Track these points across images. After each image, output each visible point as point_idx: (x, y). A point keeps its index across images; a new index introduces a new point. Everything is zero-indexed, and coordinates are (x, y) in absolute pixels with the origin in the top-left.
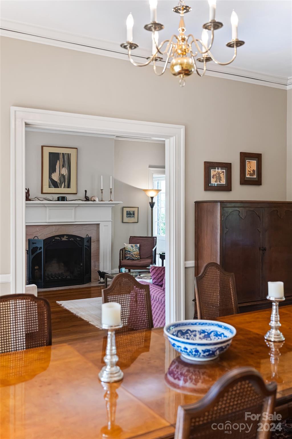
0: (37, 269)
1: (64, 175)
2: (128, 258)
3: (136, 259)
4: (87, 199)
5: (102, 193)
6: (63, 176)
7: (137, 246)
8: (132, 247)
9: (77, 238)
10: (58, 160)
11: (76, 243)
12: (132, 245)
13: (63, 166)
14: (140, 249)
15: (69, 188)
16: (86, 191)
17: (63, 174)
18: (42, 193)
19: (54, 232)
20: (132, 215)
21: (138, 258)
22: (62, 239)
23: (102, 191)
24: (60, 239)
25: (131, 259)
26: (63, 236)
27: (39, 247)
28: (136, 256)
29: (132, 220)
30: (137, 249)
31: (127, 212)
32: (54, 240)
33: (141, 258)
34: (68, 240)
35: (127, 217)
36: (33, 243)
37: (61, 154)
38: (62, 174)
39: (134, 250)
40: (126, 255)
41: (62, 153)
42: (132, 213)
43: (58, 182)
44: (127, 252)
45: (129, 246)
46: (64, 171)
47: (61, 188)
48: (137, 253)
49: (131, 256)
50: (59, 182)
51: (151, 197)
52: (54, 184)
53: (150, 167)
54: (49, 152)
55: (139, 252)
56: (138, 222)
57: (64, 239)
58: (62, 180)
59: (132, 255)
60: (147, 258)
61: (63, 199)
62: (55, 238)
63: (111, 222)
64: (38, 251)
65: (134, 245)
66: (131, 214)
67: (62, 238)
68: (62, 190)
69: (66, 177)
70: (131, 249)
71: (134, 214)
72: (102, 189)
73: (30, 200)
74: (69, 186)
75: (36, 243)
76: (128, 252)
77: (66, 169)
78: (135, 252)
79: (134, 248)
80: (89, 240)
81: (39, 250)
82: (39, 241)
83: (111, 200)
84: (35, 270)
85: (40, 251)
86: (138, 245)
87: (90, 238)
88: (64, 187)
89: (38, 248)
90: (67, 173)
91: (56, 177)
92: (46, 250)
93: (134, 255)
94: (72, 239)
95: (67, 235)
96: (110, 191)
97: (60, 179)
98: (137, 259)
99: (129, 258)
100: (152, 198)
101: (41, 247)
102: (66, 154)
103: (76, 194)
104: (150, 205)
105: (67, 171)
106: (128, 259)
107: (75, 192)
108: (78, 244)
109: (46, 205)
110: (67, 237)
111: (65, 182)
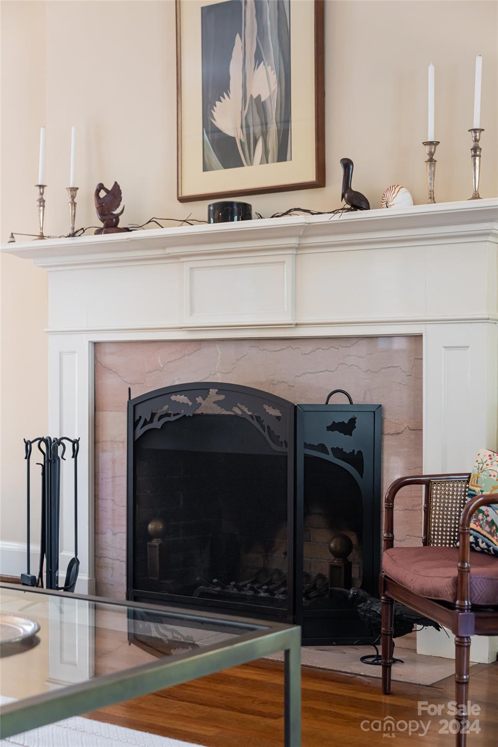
0: (156, 535)
1: (263, 100)
5: (432, 161)
6: (260, 105)
9: (266, 407)
10: (237, 37)
11: (261, 430)
13: (259, 58)
15: (285, 160)
16: (347, 164)
17: (259, 97)
22: (199, 405)
24: (190, 404)
32: (166, 407)
37: (249, 2)
38: (255, 97)
43: (240, 136)
46: (264, 82)
47: (252, 164)
50: (244, 140)
54: (203, 8)
57: (209, 406)
58: (255, 125)
62: (173, 398)
67: (199, 400)
68: (255, 173)
69: (273, 109)
77: (269, 68)
83: (475, 197)
84: (150, 537)
88: (265, 159)
90: (274, 86)
91: (228, 115)
94: (242, 407)
95: (222, 388)
96: (472, 144)
97: (246, 126)
105: (273, 78)
108: (266, 434)
109: (170, 251)
110: (222, 397)
111: (265, 134)
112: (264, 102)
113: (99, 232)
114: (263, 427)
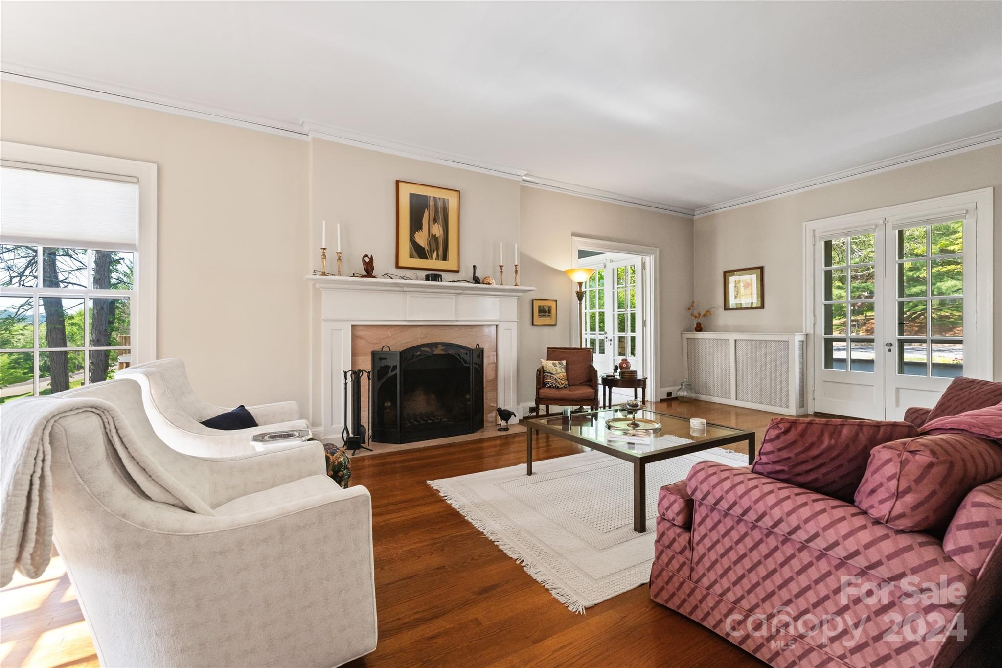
0: (389, 407)
1: (437, 236)
2: (549, 385)
3: (562, 386)
4: (476, 280)
5: (501, 272)
7: (562, 364)
8: (555, 365)
9: (462, 350)
10: (426, 210)
11: (460, 358)
12: (554, 362)
13: (435, 221)
14: (567, 368)
15: (446, 260)
16: (474, 267)
17: (435, 235)
18: (398, 267)
19: (419, 339)
20: (547, 314)
21: (565, 384)
22: (434, 351)
23: (501, 269)
24: (430, 351)
25: (554, 387)
26: (435, 345)
27: (391, 364)
28: (563, 382)
29: (546, 320)
30: (563, 369)
31: (539, 307)
32: (418, 353)
33: (569, 385)
34: (444, 353)
35: (539, 315)
36: (381, 359)
37: (431, 198)
38: (434, 234)
39: (559, 371)
40: (546, 379)
41: (434, 197)
42: (547, 309)
43: (427, 248)
44: (546, 374)
45: (549, 365)
46: (437, 230)
47: (432, 259)
48: (563, 376)
49: (554, 382)
51: (578, 283)
52: (419, 252)
53: (574, 235)
54: (410, 194)
55: (565, 374)
56: (556, 325)
57: (438, 351)
58: (434, 245)
59: (555, 379)
60: (581, 384)
61: (436, 277)
62: (422, 349)
63: (516, 323)
64: (391, 374)
65: (557, 362)
66: (545, 312)
67: (434, 349)
68: (433, 263)
69: (441, 241)
70: (553, 369)
71: (550, 311)
72: (501, 265)
73: (374, 277)
74: (445, 258)
75: (386, 359)
76: (549, 375)
78: (561, 374)
79: (557, 368)
80: (480, 353)
81: (391, 372)
82: (391, 354)
83: (516, 285)
84: (385, 408)
85: (394, 373)
86: (564, 362)
87: (482, 351)
88: (437, 258)
89: (391, 367)
90: (442, 233)
91: (422, 239)
92: (404, 372)
93: (559, 380)
94: (452, 351)
95: (444, 344)
96: (515, 269)
97: (429, 244)
98: (564, 386)
99: (551, 384)
100: (580, 284)
101: (396, 366)
102: (439, 198)
103: (458, 271)
104: (578, 296)
105: (441, 230)
106: (549, 387)
107: (456, 268)
108: (462, 360)
109: (405, 289)
110: (444, 348)
111: (438, 249)
112: (437, 238)
113: (363, 276)
114: (461, 358)
